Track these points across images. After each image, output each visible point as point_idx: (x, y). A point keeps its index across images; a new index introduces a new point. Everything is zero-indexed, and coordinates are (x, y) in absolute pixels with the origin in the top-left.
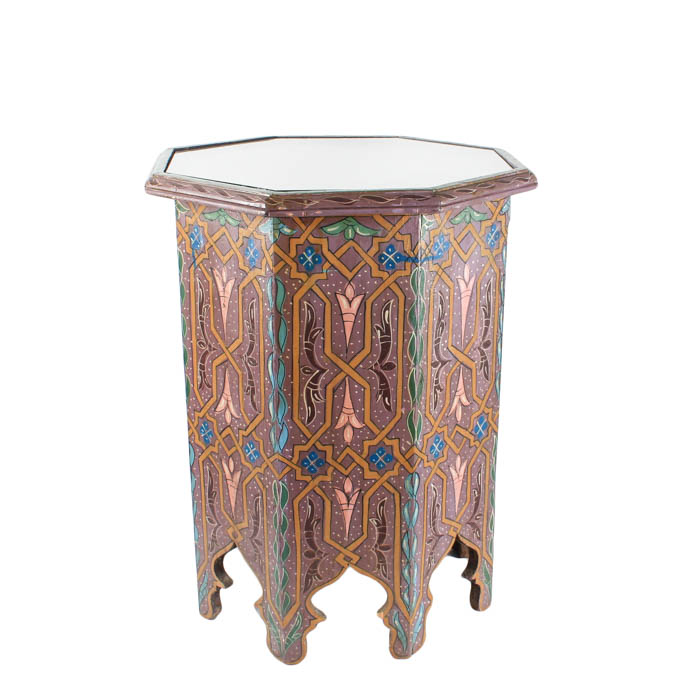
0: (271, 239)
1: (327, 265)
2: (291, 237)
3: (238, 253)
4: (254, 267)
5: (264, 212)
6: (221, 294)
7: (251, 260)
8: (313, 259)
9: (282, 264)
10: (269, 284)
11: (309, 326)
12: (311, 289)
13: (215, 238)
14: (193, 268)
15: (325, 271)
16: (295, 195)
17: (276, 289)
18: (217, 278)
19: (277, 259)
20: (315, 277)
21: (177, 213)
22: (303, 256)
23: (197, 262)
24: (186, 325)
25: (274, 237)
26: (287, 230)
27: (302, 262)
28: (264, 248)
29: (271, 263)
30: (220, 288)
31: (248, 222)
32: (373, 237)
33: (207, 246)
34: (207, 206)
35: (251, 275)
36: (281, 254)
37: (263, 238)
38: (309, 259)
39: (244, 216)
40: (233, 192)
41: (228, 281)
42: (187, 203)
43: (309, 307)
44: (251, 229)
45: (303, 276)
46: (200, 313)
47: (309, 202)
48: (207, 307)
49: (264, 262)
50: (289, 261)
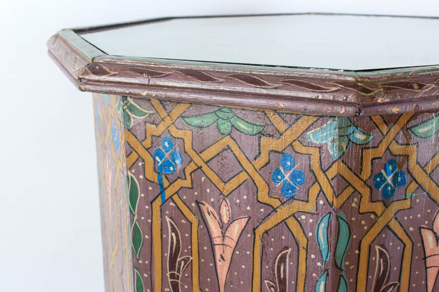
0: (334, 153)
1: (414, 185)
2: (364, 146)
3: (258, 179)
4: (293, 198)
6: (217, 241)
7: (287, 187)
8: (394, 180)
9: (350, 190)
10: (323, 225)
11: (380, 281)
12: (387, 226)
13: (207, 155)
14: (158, 203)
15: (409, 195)
16: (392, 77)
18: (209, 219)
19: (342, 183)
20: (395, 206)
21: (127, 118)
22: (380, 175)
23: (168, 193)
25: (340, 148)
26: (359, 137)
27: (378, 185)
28: (316, 167)
29: (329, 192)
30: (215, 230)
31: (282, 127)
33: (189, 170)
34: (192, 103)
35: (283, 212)
36: (348, 175)
37: (315, 152)
38: (389, 179)
39: (271, 114)
41: (232, 221)
42: (148, 99)
43: (381, 253)
44: (288, 137)
45: (378, 207)
46: (172, 267)
47: (421, 87)
48: (186, 261)
49: (315, 190)
50: (358, 185)
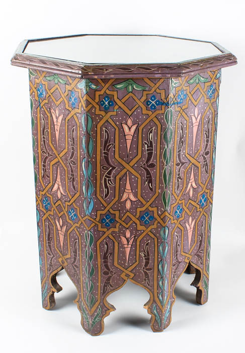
0: (85, 91)
1: (117, 107)
2: (96, 90)
3: (65, 100)
4: (75, 108)
5: (80, 76)
6: (55, 124)
7: (73, 104)
8: (109, 103)
9: (90, 106)
10: (83, 118)
11: (106, 142)
12: (107, 121)
13: (52, 91)
14: (39, 109)
15: (115, 110)
16: (98, 66)
17: (87, 120)
18: (53, 115)
19: (88, 103)
20: (110, 114)
21: (30, 76)
22: (103, 101)
23: (41, 105)
24: (35, 142)
25: (86, 90)
26: (93, 87)
27: (102, 105)
28: (80, 97)
29: (84, 105)
30: (55, 120)
31: (71, 82)
32: (143, 90)
33: (47, 96)
34: (48, 72)
35: (73, 113)
36: (90, 100)
37: (79, 91)
38: (106, 103)
39: (69, 78)
40: (62, 64)
41: (59, 116)
42: (36, 70)
43: (106, 131)
44: (73, 85)
45: (103, 113)
46: (43, 135)
47: (107, 70)
48: (47, 131)
49: (80, 105)
50: (95, 104)
